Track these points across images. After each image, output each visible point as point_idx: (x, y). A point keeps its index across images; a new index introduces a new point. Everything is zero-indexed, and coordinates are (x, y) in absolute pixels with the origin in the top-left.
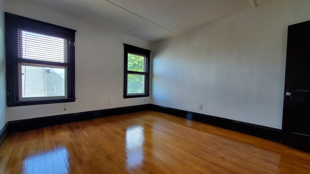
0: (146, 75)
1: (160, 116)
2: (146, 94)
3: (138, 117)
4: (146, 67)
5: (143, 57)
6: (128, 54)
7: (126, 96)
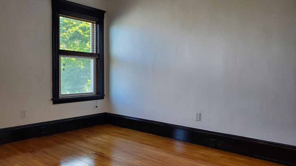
0: (97, 59)
1: (124, 136)
2: (97, 94)
3: (82, 140)
4: (97, 43)
5: (91, 24)
6: (61, 18)
7: (57, 99)
